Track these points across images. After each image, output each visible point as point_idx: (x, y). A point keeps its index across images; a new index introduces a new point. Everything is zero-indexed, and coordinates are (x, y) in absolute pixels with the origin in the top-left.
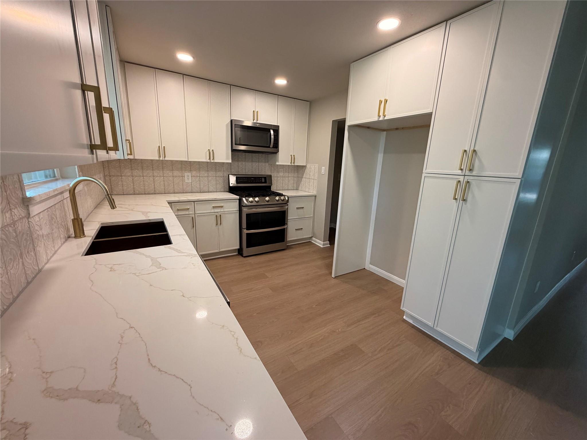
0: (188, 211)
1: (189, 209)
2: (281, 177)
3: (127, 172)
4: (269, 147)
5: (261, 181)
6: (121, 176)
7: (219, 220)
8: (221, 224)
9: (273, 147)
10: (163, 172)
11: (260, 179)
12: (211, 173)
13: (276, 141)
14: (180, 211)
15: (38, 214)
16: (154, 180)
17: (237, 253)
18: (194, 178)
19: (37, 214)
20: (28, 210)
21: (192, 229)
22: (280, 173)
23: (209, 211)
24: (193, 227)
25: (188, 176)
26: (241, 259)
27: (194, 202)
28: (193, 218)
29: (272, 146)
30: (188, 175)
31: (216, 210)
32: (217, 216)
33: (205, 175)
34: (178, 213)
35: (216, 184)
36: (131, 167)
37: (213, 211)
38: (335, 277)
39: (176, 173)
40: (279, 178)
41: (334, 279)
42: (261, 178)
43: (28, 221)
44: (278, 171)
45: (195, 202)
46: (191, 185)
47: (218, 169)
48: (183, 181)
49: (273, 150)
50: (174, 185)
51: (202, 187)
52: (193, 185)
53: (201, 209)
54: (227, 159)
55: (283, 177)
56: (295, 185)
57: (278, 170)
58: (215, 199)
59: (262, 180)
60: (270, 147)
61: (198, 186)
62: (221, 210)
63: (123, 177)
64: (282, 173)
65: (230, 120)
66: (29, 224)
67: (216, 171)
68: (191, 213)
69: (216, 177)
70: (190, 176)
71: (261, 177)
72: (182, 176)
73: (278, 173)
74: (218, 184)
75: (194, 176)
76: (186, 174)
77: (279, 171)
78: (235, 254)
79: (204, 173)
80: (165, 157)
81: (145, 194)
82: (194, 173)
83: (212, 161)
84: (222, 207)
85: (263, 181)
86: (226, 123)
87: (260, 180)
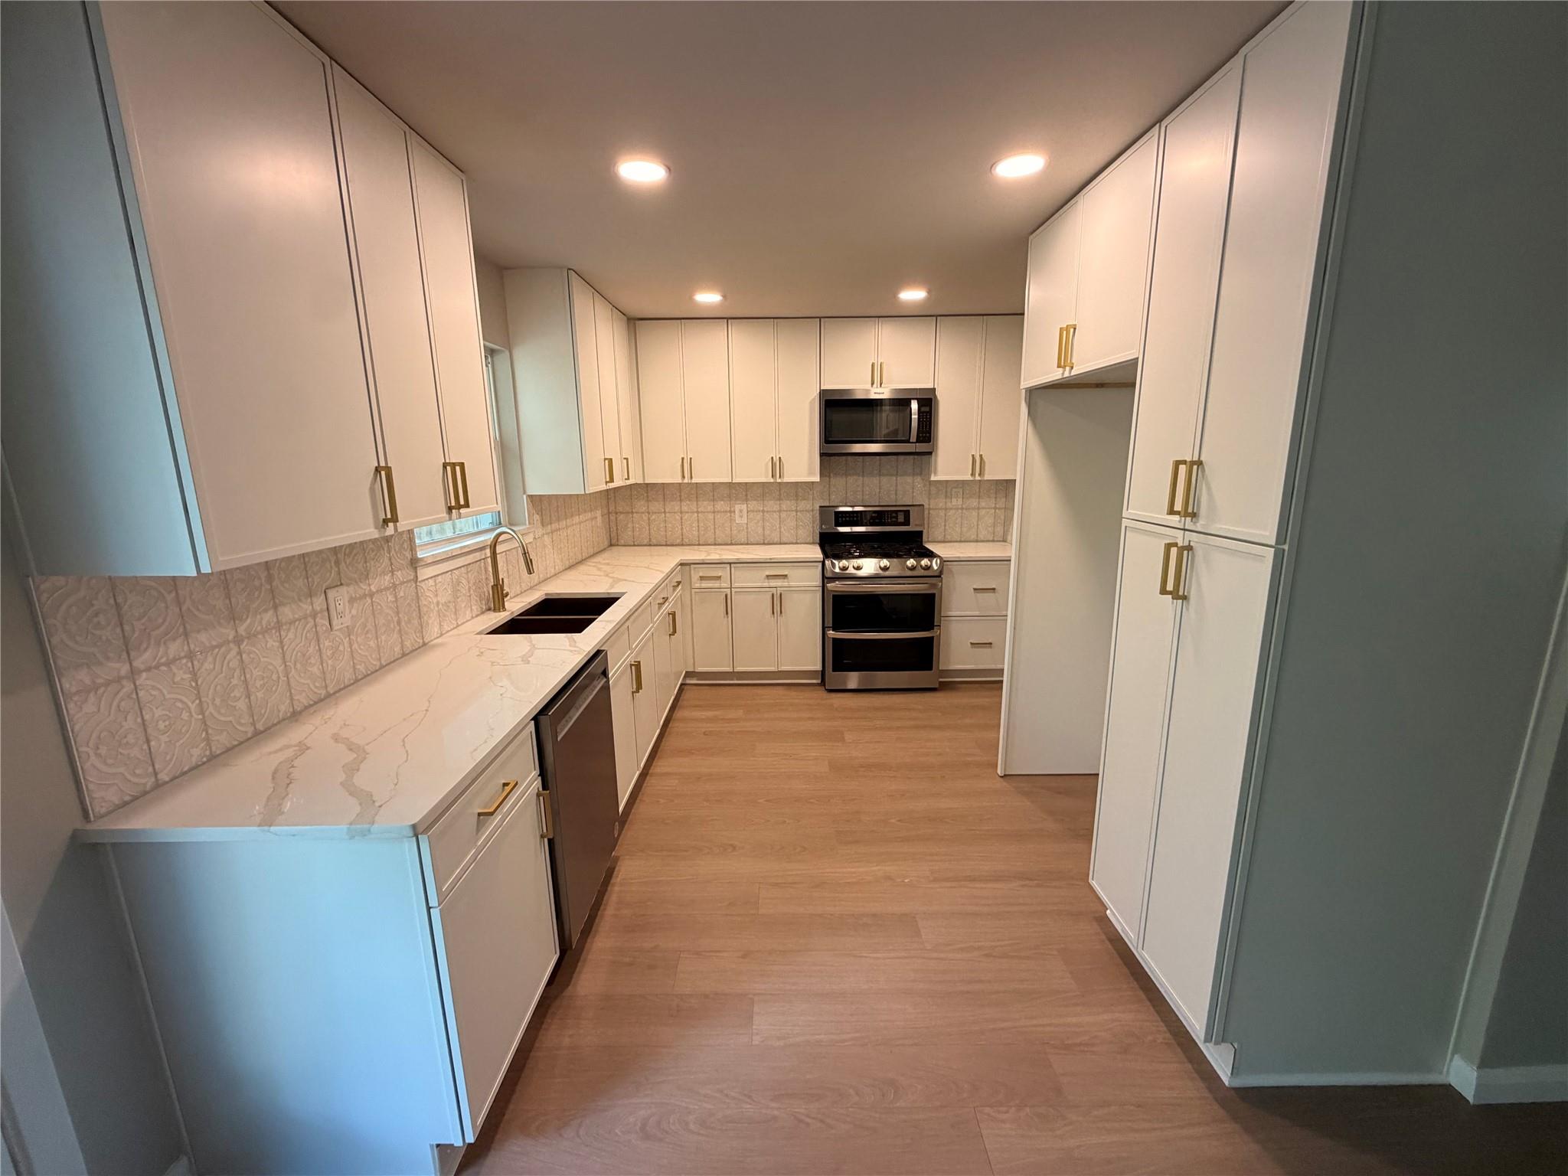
0: (718, 582)
1: (720, 577)
2: (957, 509)
3: (640, 505)
4: (908, 441)
5: (894, 520)
6: (632, 512)
7: (777, 603)
8: (781, 612)
9: (918, 441)
10: (697, 505)
11: (894, 515)
12: (786, 504)
13: (926, 426)
14: (705, 580)
15: (435, 576)
16: (681, 519)
17: (819, 681)
18: (751, 515)
19: (432, 577)
20: (416, 572)
21: (726, 619)
22: (954, 500)
23: (759, 585)
24: (727, 613)
25: (741, 511)
26: (821, 693)
27: (730, 564)
28: (726, 596)
29: (913, 438)
30: (740, 507)
31: (774, 583)
32: (773, 595)
33: (774, 509)
34: (701, 583)
35: (797, 527)
36: (648, 496)
37: (766, 584)
38: (1005, 775)
39: (721, 505)
40: (951, 512)
41: (1001, 780)
42: (897, 514)
43: (416, 585)
44: (949, 494)
45: (732, 565)
46: (747, 528)
47: (800, 494)
48: (732, 520)
49: (922, 447)
50: (715, 528)
51: (767, 532)
52: (750, 530)
53: (746, 579)
54: (811, 473)
55: (962, 509)
56: (1000, 529)
57: (949, 490)
58: (771, 559)
59: (897, 518)
60: (911, 441)
61: (760, 530)
62: (784, 582)
63: (635, 515)
64: (960, 500)
65: (818, 391)
66: (417, 588)
67: (797, 500)
68: (724, 585)
69: (797, 511)
70: (745, 511)
71: (896, 512)
72: (730, 512)
73: (948, 500)
74: (801, 527)
75: (753, 511)
76: (737, 507)
77: (951, 495)
78: (814, 681)
79: (772, 505)
80: (691, 478)
81: (666, 545)
82: (753, 504)
83: (779, 480)
84: (785, 576)
85: (901, 518)
86: (811, 399)
87: (894, 517)
